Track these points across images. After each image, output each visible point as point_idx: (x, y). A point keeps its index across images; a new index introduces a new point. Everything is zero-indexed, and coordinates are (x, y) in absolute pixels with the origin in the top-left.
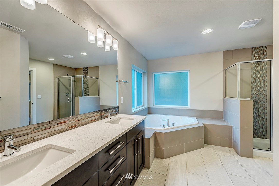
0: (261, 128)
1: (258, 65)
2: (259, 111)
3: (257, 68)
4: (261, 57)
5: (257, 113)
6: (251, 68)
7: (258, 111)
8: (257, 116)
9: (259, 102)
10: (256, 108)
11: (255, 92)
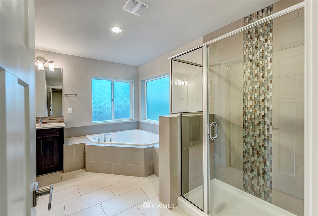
0: (260, 178)
1: (256, 49)
2: (258, 141)
3: (253, 55)
4: (261, 31)
5: (253, 145)
6: (242, 57)
7: (255, 142)
8: (253, 151)
9: (258, 125)
10: (251, 135)
11: (249, 104)
